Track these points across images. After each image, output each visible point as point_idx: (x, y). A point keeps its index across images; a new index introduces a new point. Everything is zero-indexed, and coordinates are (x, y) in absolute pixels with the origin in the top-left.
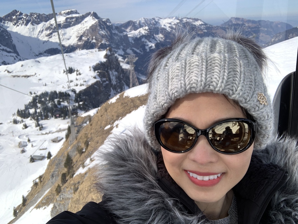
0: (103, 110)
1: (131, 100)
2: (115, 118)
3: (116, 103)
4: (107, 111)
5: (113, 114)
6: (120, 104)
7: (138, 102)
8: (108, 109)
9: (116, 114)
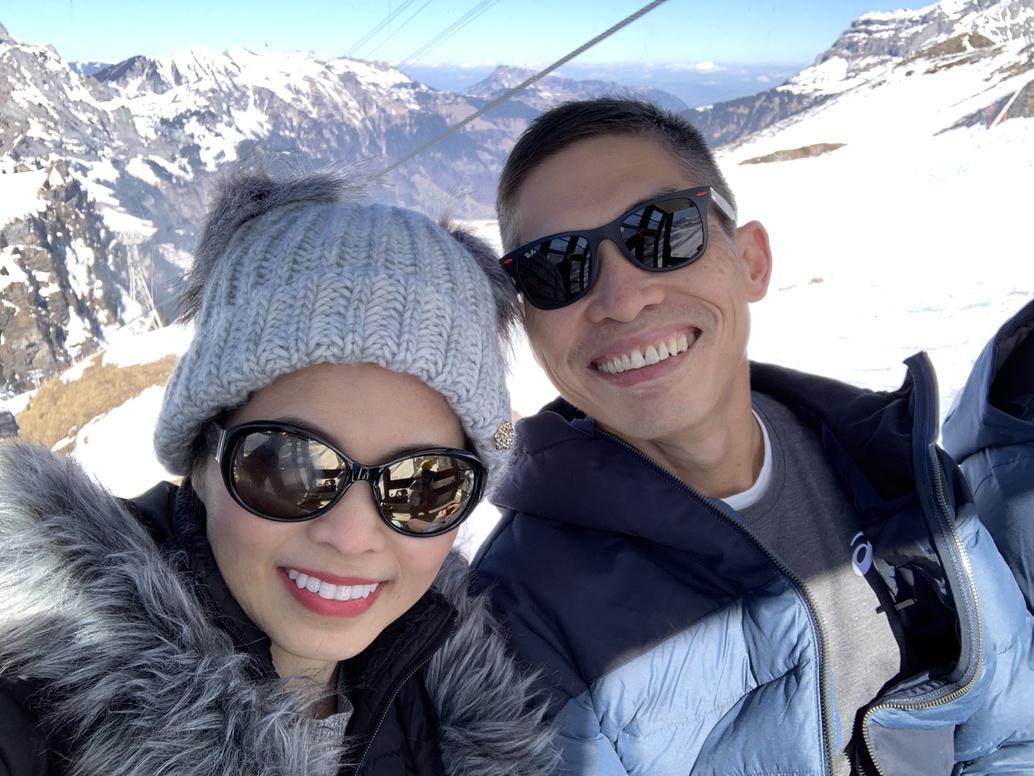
0: (44, 400)
1: (121, 374)
2: (81, 420)
3: (82, 380)
4: (58, 403)
5: (75, 409)
6: (93, 383)
7: (141, 377)
8: (61, 397)
9: (83, 410)
